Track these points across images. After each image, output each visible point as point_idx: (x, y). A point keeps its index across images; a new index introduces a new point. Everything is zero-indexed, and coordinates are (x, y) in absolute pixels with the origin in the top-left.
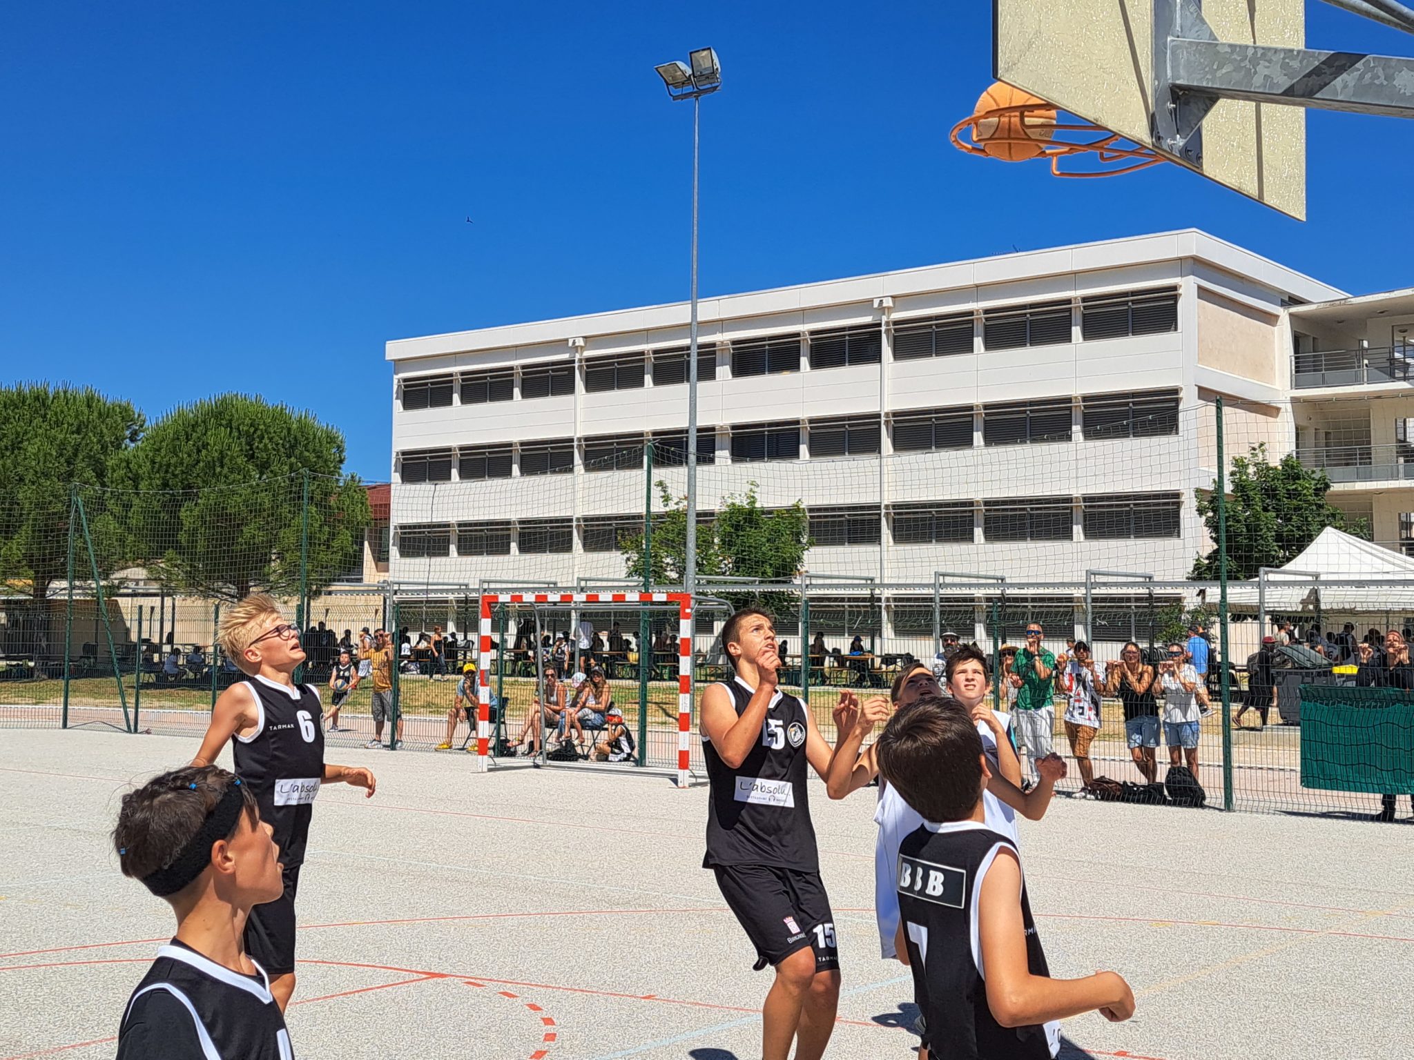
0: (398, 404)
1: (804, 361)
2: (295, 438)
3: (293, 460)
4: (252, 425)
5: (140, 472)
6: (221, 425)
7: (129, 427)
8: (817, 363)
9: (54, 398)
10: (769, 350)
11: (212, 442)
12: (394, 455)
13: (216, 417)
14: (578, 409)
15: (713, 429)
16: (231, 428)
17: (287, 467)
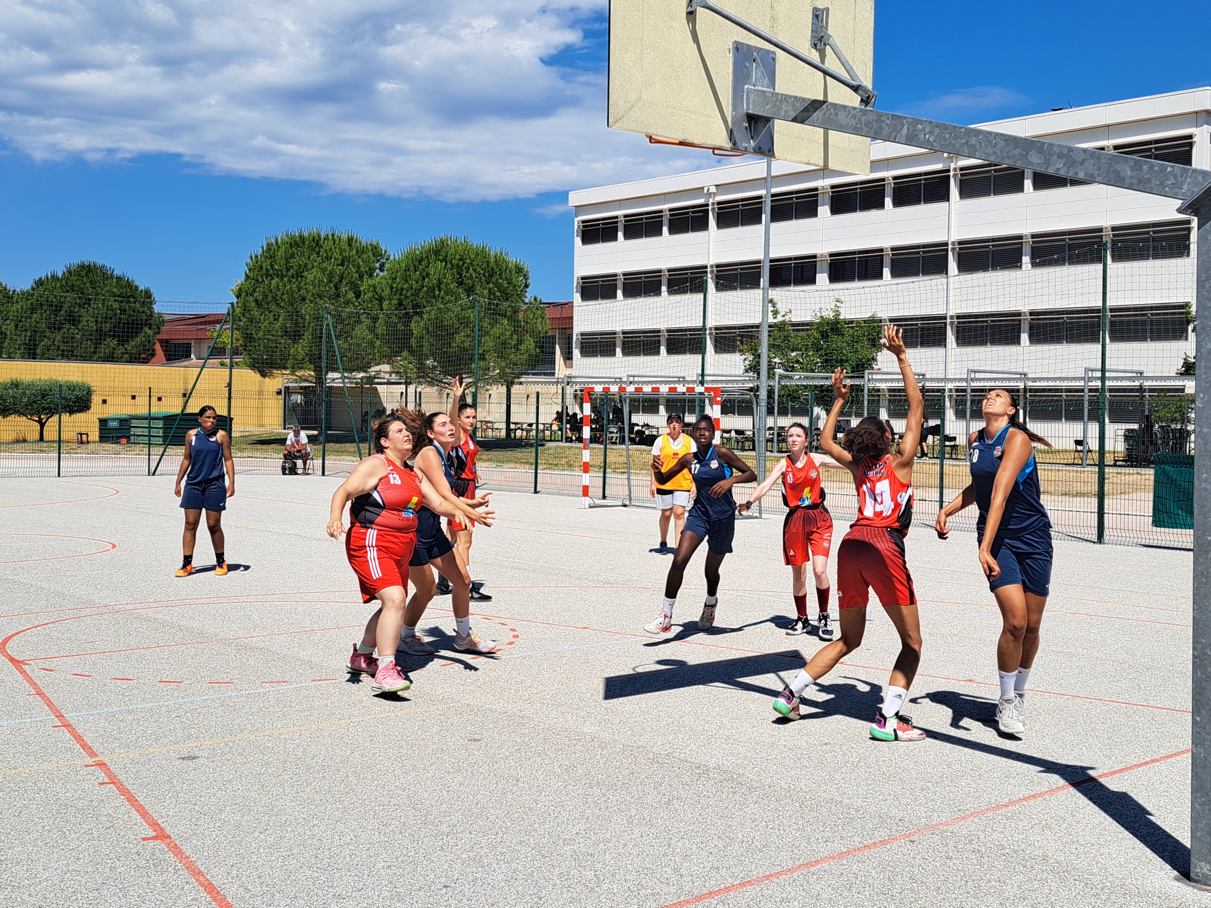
0: (578, 240)
1: (888, 201)
2: (492, 269)
3: (491, 285)
4: (461, 260)
5: (383, 294)
6: (439, 260)
7: (378, 261)
8: (898, 202)
9: (325, 239)
10: (860, 193)
11: (432, 273)
12: (575, 279)
13: (436, 255)
14: (711, 243)
15: (815, 257)
16: (446, 262)
17: (487, 291)
